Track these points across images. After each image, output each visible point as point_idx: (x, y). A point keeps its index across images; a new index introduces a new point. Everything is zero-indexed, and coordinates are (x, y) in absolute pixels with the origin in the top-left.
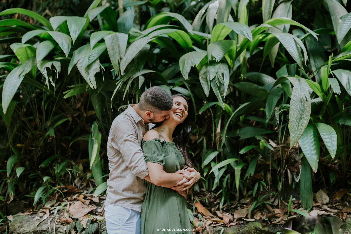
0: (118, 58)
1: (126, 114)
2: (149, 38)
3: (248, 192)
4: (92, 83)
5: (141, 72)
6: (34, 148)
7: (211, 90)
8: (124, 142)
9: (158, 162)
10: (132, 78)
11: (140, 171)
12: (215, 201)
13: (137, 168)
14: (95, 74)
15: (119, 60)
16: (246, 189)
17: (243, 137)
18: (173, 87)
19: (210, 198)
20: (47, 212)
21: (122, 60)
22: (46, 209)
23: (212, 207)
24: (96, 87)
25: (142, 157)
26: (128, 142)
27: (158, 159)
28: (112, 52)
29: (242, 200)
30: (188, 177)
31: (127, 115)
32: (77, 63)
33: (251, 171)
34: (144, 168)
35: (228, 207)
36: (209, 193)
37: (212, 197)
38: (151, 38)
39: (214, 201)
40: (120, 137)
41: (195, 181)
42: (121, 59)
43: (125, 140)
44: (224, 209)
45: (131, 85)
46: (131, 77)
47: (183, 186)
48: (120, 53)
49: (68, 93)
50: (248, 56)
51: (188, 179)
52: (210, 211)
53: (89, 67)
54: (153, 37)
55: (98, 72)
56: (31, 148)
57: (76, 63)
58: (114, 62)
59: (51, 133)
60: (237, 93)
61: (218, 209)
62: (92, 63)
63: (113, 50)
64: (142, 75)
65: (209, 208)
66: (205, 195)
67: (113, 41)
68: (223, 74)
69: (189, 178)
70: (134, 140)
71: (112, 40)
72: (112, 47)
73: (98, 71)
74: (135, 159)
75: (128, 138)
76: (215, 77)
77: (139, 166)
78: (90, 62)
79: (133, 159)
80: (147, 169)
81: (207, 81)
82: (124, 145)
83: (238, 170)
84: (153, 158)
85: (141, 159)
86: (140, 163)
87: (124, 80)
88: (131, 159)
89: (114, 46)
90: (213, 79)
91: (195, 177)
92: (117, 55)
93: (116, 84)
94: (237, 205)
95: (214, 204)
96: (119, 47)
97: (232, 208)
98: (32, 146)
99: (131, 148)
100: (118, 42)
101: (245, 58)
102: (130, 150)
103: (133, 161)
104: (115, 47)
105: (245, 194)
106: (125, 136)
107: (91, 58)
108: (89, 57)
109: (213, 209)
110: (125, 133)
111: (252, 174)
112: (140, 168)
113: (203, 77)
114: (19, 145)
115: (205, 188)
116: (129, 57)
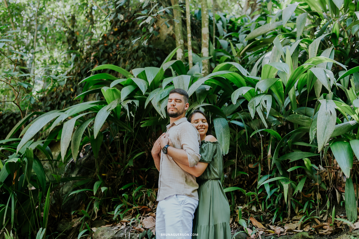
3: (299, 210)
4: (162, 114)
5: (201, 104)
6: (116, 177)
7: (256, 114)
12: (270, 219)
16: (297, 208)
17: (292, 160)
20: (124, 224)
22: (124, 222)
24: (165, 117)
29: (295, 217)
32: (152, 100)
33: (300, 188)
36: (265, 213)
39: (268, 219)
49: (144, 123)
50: (297, 94)
52: (264, 225)
53: (160, 102)
54: (211, 77)
56: (113, 177)
59: (131, 164)
60: (289, 126)
62: (163, 99)
64: (203, 107)
65: (263, 223)
66: (260, 214)
67: (179, 80)
68: (266, 101)
72: (178, 85)
76: (260, 103)
78: (162, 99)
81: (253, 107)
83: (286, 186)
90: (258, 105)
94: (289, 221)
96: (183, 85)
97: (284, 223)
98: (114, 175)
100: (183, 81)
101: (294, 96)
104: (180, 85)
105: (296, 212)
108: (161, 95)
109: (267, 225)
111: (301, 191)
113: (251, 105)
114: (104, 175)
115: (261, 209)
116: (190, 92)
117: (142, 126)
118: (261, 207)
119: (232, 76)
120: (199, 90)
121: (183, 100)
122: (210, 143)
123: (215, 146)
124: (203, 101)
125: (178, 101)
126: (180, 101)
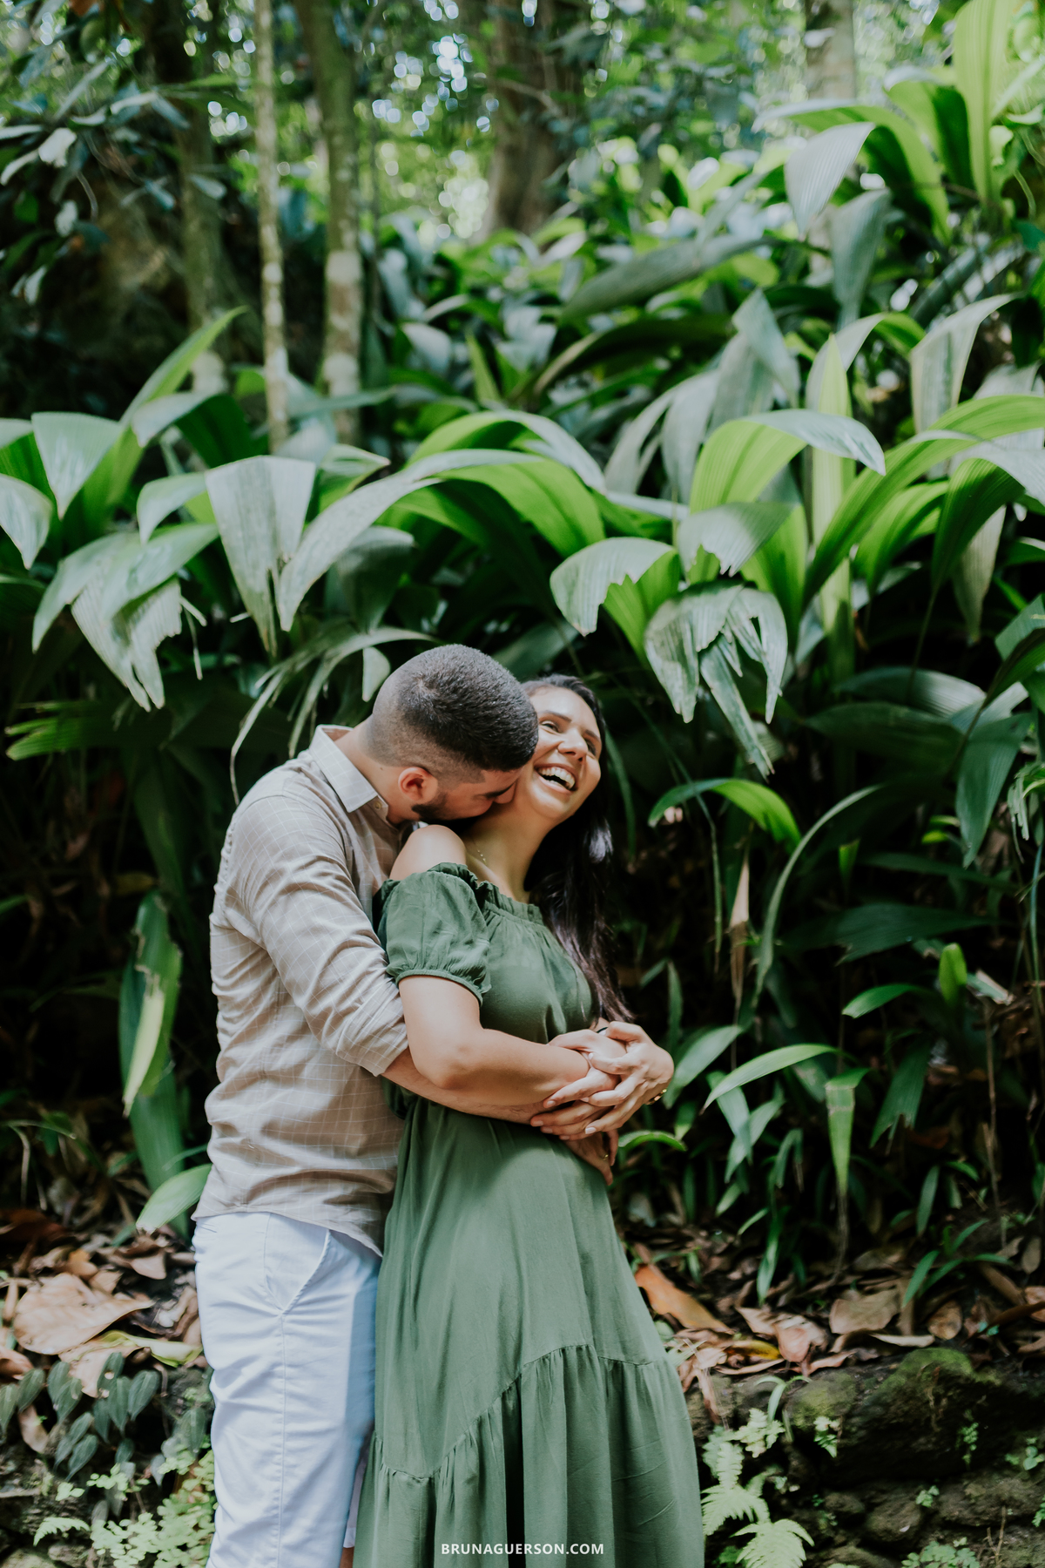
0: (268, 563)
1: (299, 770)
3: (888, 1215)
4: (142, 685)
5: (371, 633)
8: (283, 898)
9: (457, 973)
10: (330, 660)
11: (365, 1033)
12: (732, 1269)
13: (349, 1020)
14: (157, 642)
15: (270, 573)
16: (878, 1205)
17: (854, 950)
19: (710, 1252)
21: (286, 570)
23: (718, 1293)
24: (160, 702)
25: (373, 964)
26: (304, 896)
27: (453, 962)
28: (240, 534)
29: (866, 1255)
30: (609, 1065)
31: (307, 775)
32: (74, 601)
33: (904, 1106)
34: (388, 1015)
35: (798, 1291)
36: (704, 1234)
37: (719, 1250)
39: (726, 1267)
40: (266, 872)
41: (648, 1091)
42: (281, 565)
43: (293, 889)
44: (782, 1302)
45: (326, 689)
46: (327, 656)
47: (584, 1110)
48: (275, 540)
49: (28, 734)
50: (860, 598)
51: (610, 1075)
52: (711, 1307)
53: (129, 612)
55: (171, 634)
57: (68, 601)
58: (249, 576)
60: (816, 767)
61: (752, 1301)
62: (144, 598)
63: (243, 529)
64: (380, 647)
65: (706, 1296)
66: (680, 1241)
67: (245, 489)
68: (755, 621)
69: (613, 1071)
70: (335, 886)
71: (241, 487)
72: (240, 512)
73: (175, 628)
74: (341, 975)
75: (307, 876)
76: (720, 635)
77: (361, 1007)
78: (137, 593)
79: (330, 978)
80: (402, 1020)
81: (682, 658)
82: (285, 911)
83: (840, 1098)
84: (428, 955)
85: (368, 973)
86: (366, 993)
87: (294, 666)
88: (322, 975)
89: (248, 511)
90: (711, 645)
91: (645, 1068)
92: (265, 548)
94: (841, 1278)
95: (729, 1280)
96: (272, 513)
97: (818, 1292)
99: (320, 921)
100: (270, 494)
101: (844, 608)
102: (317, 930)
103: (331, 988)
104: (253, 516)
105: (875, 1226)
106: (290, 866)
107: (141, 577)
108: (134, 571)
109: (723, 1304)
110: (289, 856)
111: (910, 1118)
112: (367, 1014)
113: (663, 644)
115: (680, 1208)
116: (314, 553)
117: (14, 753)
118: (676, 1198)
119: (530, 485)
120: (355, 551)
124: (378, 616)
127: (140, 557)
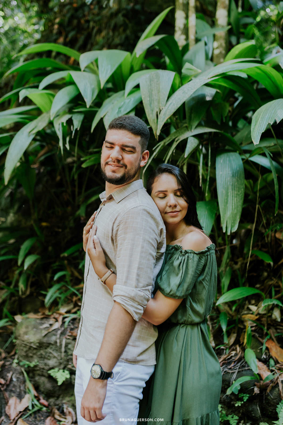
0: (157, 109)
2: (207, 78)
5: (192, 130)
6: (60, 230)
10: (177, 141)
15: (157, 112)
18: (250, 157)
20: (60, 319)
21: (162, 112)
22: (60, 314)
28: (148, 99)
32: (104, 116)
38: (210, 77)
42: (160, 110)
45: (174, 151)
46: (176, 139)
48: (159, 102)
49: (90, 159)
54: (214, 75)
56: (56, 229)
57: (102, 116)
58: (150, 115)
59: (83, 212)
63: (150, 97)
64: (195, 136)
67: (152, 82)
71: (150, 82)
72: (149, 91)
87: (165, 143)
89: (152, 90)
92: (156, 103)
93: (154, 149)
96: (159, 92)
100: (159, 85)
104: (153, 92)
107: (122, 109)
108: (120, 108)
114: (44, 224)
116: (170, 108)
117: (84, 166)
120: (193, 99)
121: (139, 149)
122: (191, 256)
123: (203, 261)
124: (196, 123)
125: (127, 149)
126: (133, 150)
127: (122, 103)
